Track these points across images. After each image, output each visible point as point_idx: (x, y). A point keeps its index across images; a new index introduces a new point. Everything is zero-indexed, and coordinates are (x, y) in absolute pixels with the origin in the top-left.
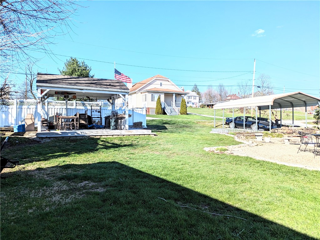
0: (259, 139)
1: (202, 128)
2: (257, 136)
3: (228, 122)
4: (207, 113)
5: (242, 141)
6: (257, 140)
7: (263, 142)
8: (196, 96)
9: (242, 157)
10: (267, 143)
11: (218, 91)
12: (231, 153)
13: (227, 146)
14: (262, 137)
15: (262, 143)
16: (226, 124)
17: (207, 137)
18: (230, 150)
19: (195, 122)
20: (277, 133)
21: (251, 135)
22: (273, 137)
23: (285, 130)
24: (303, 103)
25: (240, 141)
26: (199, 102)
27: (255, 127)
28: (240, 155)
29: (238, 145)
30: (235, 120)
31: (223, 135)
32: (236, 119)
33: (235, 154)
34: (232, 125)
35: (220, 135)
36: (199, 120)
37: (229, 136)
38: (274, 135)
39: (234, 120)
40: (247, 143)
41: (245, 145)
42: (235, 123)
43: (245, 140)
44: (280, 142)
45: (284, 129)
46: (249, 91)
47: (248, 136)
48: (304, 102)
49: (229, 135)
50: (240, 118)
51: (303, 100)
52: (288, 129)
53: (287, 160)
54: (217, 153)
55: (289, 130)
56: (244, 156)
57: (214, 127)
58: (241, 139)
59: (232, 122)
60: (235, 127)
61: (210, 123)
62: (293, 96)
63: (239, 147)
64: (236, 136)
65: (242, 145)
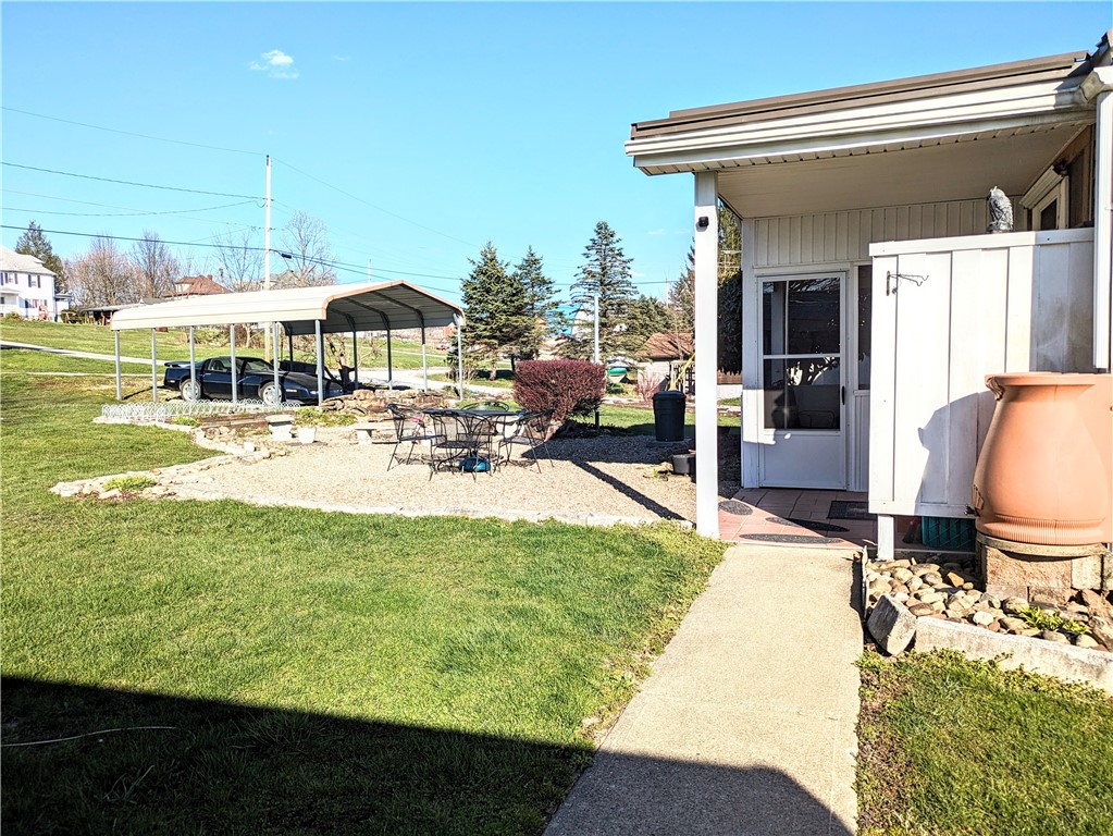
0: (281, 434)
1: (64, 405)
2: (274, 424)
3: (175, 378)
4: (90, 342)
5: (220, 447)
6: (275, 440)
7: (293, 445)
8: (39, 275)
9: (206, 504)
10: (307, 445)
11: (141, 261)
12: (167, 492)
13: (156, 470)
14: (290, 426)
15: (289, 448)
16: (167, 385)
17: (79, 441)
18: (165, 482)
19: (29, 380)
20: (342, 413)
21: (256, 421)
22: (329, 424)
23: (365, 399)
24: (414, 316)
25: (211, 447)
26: (57, 300)
27: (271, 393)
28: (200, 497)
29: (202, 462)
30: (202, 371)
31: (149, 428)
32: (202, 368)
33: (183, 496)
34: (190, 389)
35: (138, 427)
36: (50, 374)
37: (171, 432)
38: (333, 418)
39: (197, 371)
40: (238, 452)
41: (229, 460)
42: (200, 380)
43: (232, 443)
44: (345, 441)
45: (362, 397)
46: (257, 267)
47: (244, 427)
48: (418, 312)
49: (173, 427)
50: (218, 362)
51: (416, 307)
52: (372, 397)
53: (354, 494)
54: (111, 498)
55: (376, 399)
56: (214, 499)
57: (118, 398)
58: (216, 439)
59: (189, 377)
60: (203, 396)
61: (100, 382)
62: (385, 293)
63: (205, 467)
64: (199, 428)
65: (218, 459)
